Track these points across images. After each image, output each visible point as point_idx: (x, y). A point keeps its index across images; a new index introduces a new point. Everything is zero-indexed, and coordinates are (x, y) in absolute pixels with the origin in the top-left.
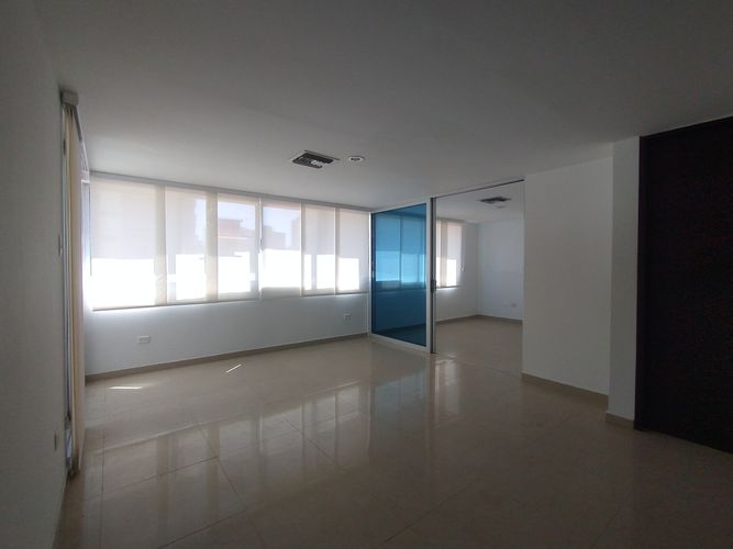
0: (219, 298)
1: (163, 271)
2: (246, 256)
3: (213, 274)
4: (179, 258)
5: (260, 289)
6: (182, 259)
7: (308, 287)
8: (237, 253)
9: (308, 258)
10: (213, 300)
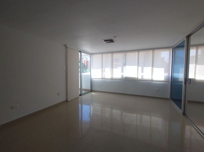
0: (113, 79)
1: (102, 72)
2: (120, 68)
3: (112, 72)
4: (106, 68)
5: (124, 77)
6: (106, 69)
7: (140, 78)
8: (118, 68)
9: (140, 68)
10: (112, 79)
